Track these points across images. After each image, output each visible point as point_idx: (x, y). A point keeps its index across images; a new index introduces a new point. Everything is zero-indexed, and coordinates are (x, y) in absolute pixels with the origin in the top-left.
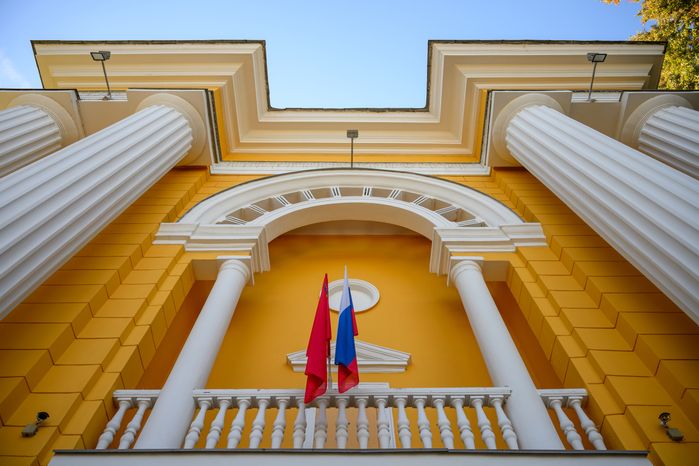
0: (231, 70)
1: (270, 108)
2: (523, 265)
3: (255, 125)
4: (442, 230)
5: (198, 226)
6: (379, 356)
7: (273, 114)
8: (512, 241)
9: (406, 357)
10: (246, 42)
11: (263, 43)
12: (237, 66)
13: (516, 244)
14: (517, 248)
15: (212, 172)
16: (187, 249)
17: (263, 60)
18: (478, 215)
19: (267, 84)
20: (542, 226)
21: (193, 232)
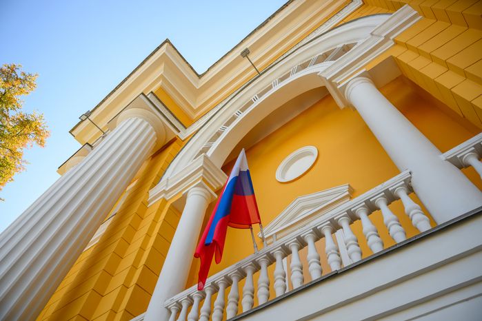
0: (160, 71)
1: (200, 77)
2: (405, 49)
3: (197, 93)
4: (325, 71)
5: (168, 179)
6: (321, 200)
7: (203, 78)
8: (387, 38)
9: (345, 188)
10: (158, 48)
11: (167, 41)
12: (162, 66)
13: (391, 38)
14: (394, 40)
15: (183, 139)
16: (168, 199)
17: (175, 51)
18: (358, 39)
19: (187, 63)
20: (409, 5)
21: (167, 185)
